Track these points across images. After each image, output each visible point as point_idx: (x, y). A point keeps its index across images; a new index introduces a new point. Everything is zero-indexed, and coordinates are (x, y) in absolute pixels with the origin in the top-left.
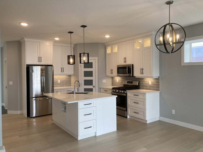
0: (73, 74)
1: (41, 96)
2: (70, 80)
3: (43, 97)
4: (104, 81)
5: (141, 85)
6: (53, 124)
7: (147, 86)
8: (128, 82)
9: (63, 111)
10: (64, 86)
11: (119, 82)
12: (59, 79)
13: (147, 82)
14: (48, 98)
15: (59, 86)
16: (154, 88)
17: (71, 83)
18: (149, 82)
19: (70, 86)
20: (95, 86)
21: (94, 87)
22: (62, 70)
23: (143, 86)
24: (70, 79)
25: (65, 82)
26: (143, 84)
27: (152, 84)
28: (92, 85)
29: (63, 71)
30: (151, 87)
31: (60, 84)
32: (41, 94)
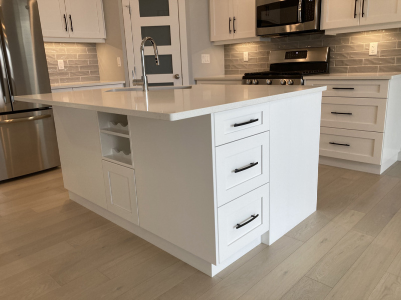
0: (104, 41)
1: (6, 111)
2: (96, 62)
3: (13, 112)
4: (206, 58)
5: (335, 59)
6: (72, 206)
7: (361, 61)
8: (289, 55)
9: (109, 157)
10: (78, 79)
11: (250, 60)
12: (59, 57)
13: (362, 46)
14: (31, 118)
15: (62, 80)
16: (389, 62)
17: (98, 71)
18: (369, 46)
19: (98, 79)
20: (180, 76)
21: (176, 77)
22: (68, 23)
23: (342, 62)
24: (96, 56)
25: (81, 67)
26: (342, 55)
27: (382, 52)
28: (172, 72)
29: (72, 29)
30: (375, 61)
31: (66, 74)
32: (6, 103)
